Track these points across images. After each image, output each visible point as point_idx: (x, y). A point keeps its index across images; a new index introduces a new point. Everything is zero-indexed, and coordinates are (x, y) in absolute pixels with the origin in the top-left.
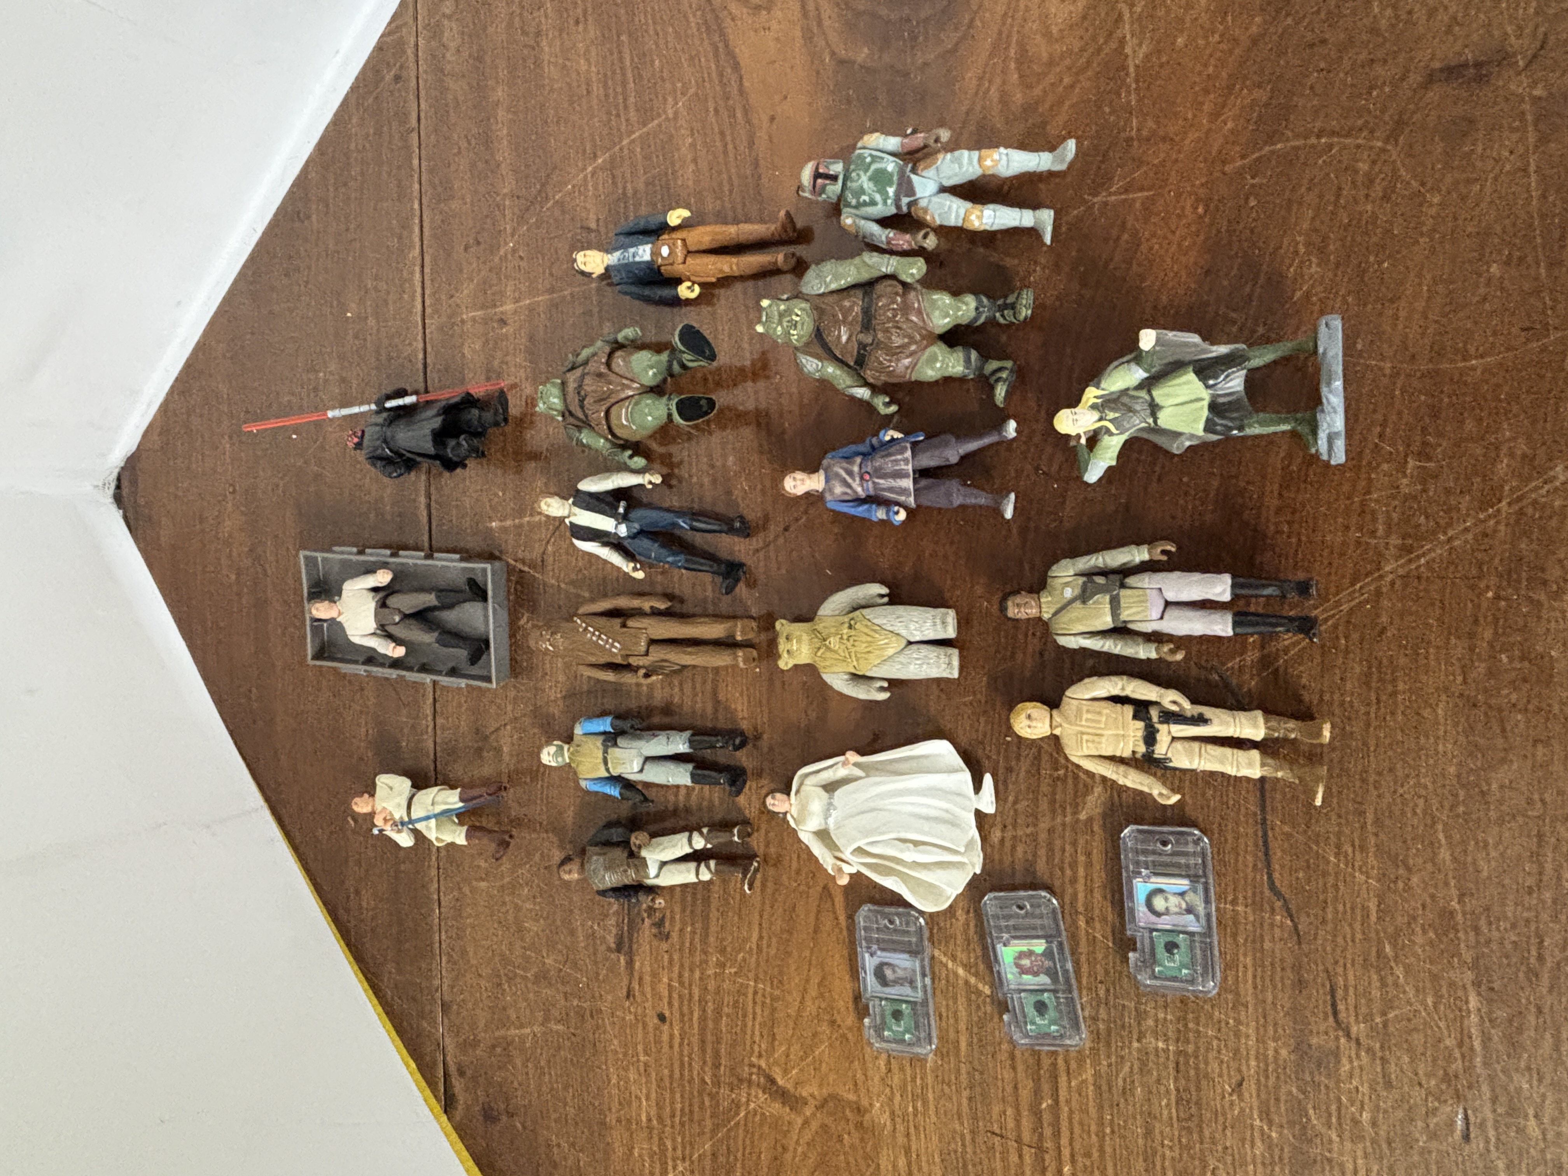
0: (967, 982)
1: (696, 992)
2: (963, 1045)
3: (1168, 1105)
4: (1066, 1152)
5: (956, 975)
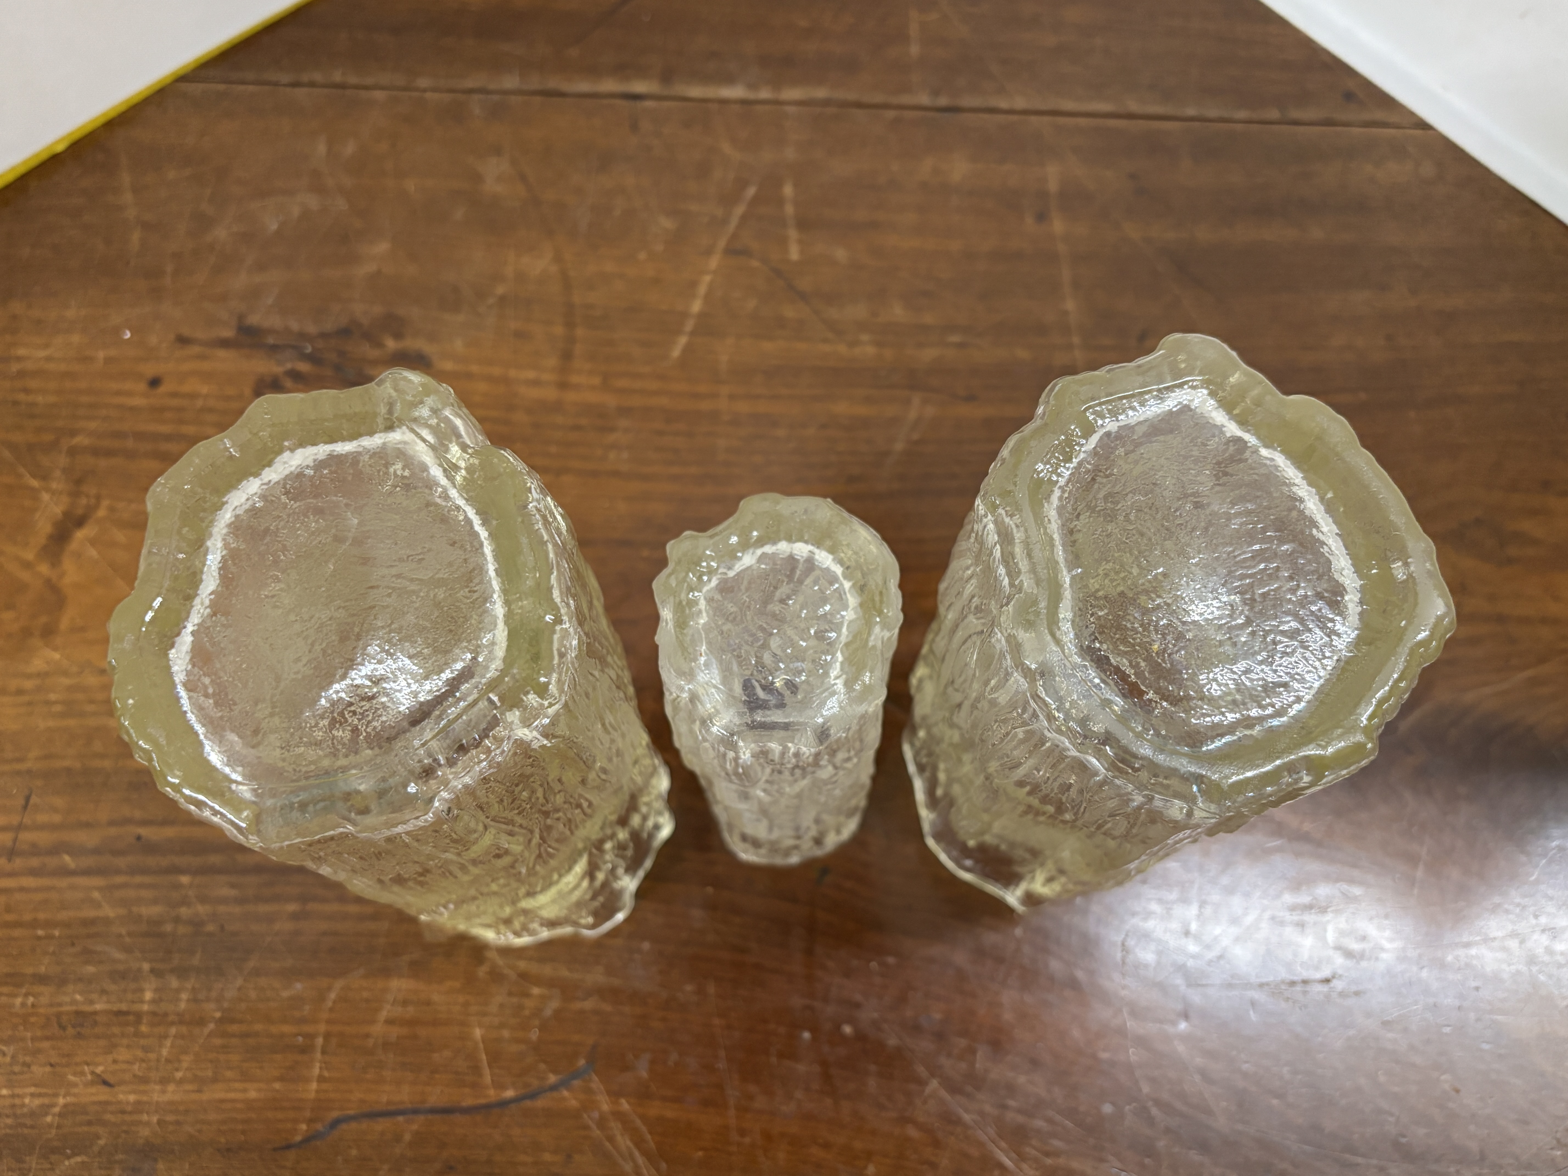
3: (75, 1002)
4: (10, 883)
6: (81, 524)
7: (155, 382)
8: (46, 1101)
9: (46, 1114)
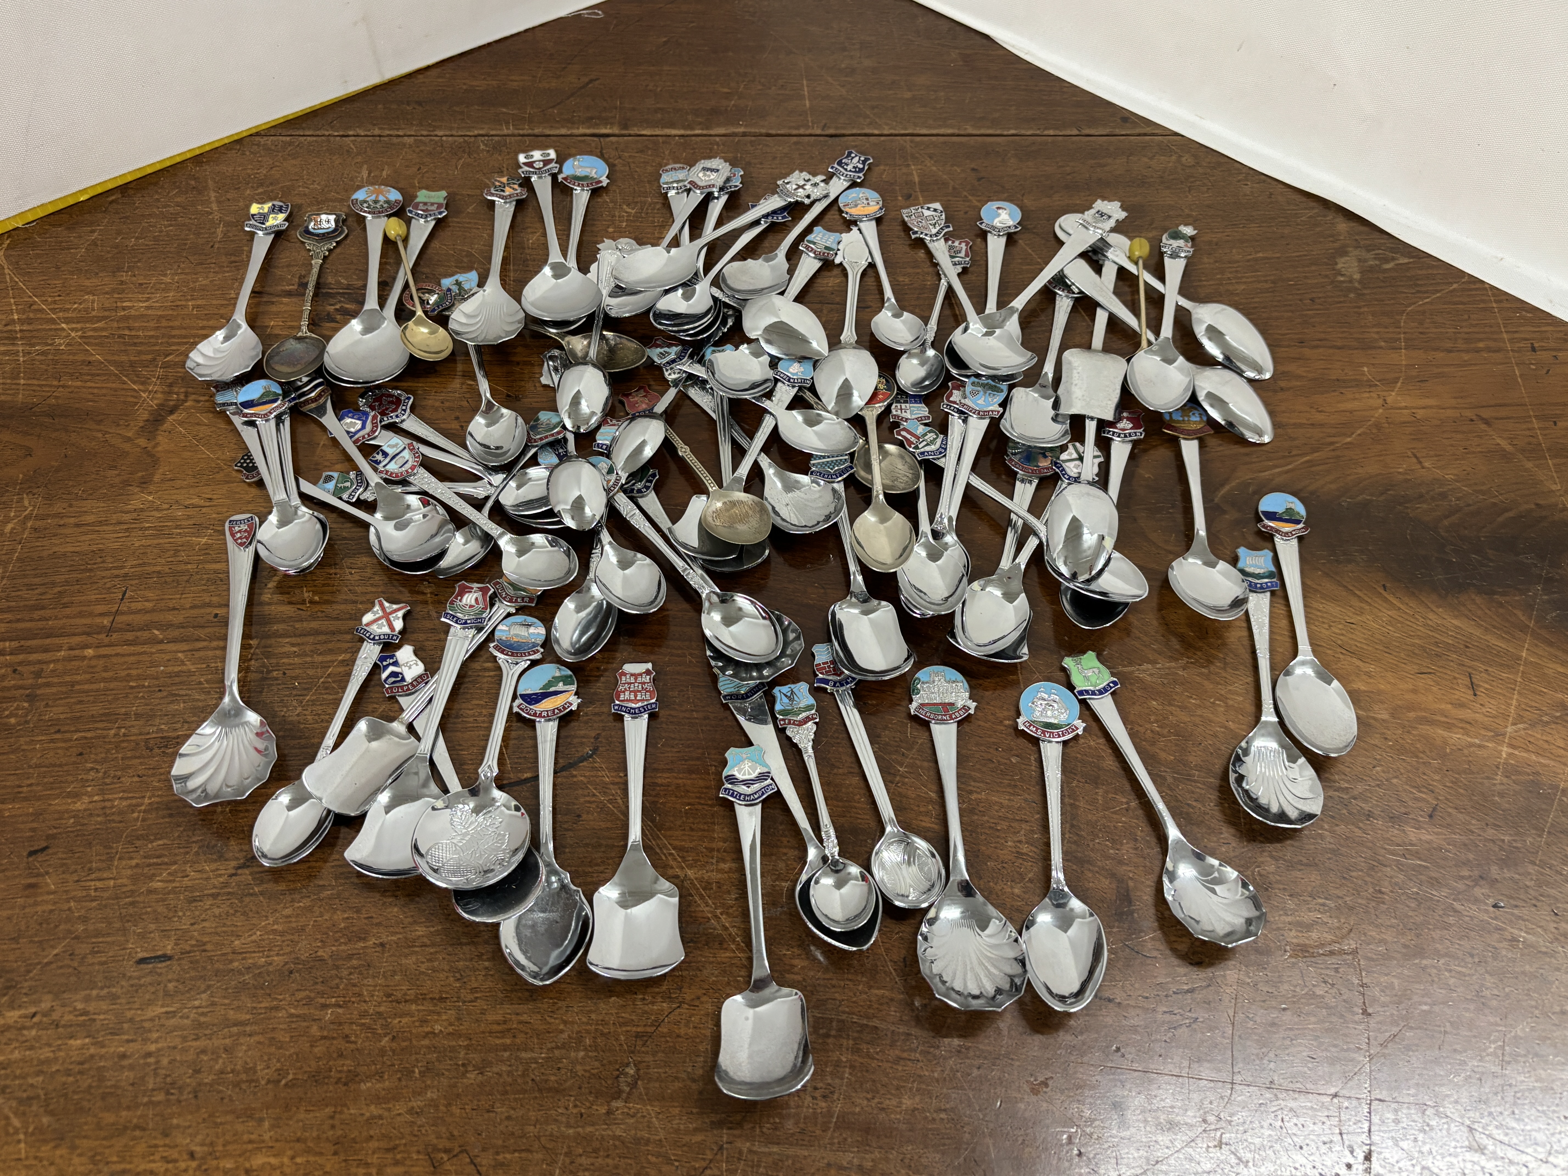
4: (108, 651)
6: (172, 412)
9: (133, 812)
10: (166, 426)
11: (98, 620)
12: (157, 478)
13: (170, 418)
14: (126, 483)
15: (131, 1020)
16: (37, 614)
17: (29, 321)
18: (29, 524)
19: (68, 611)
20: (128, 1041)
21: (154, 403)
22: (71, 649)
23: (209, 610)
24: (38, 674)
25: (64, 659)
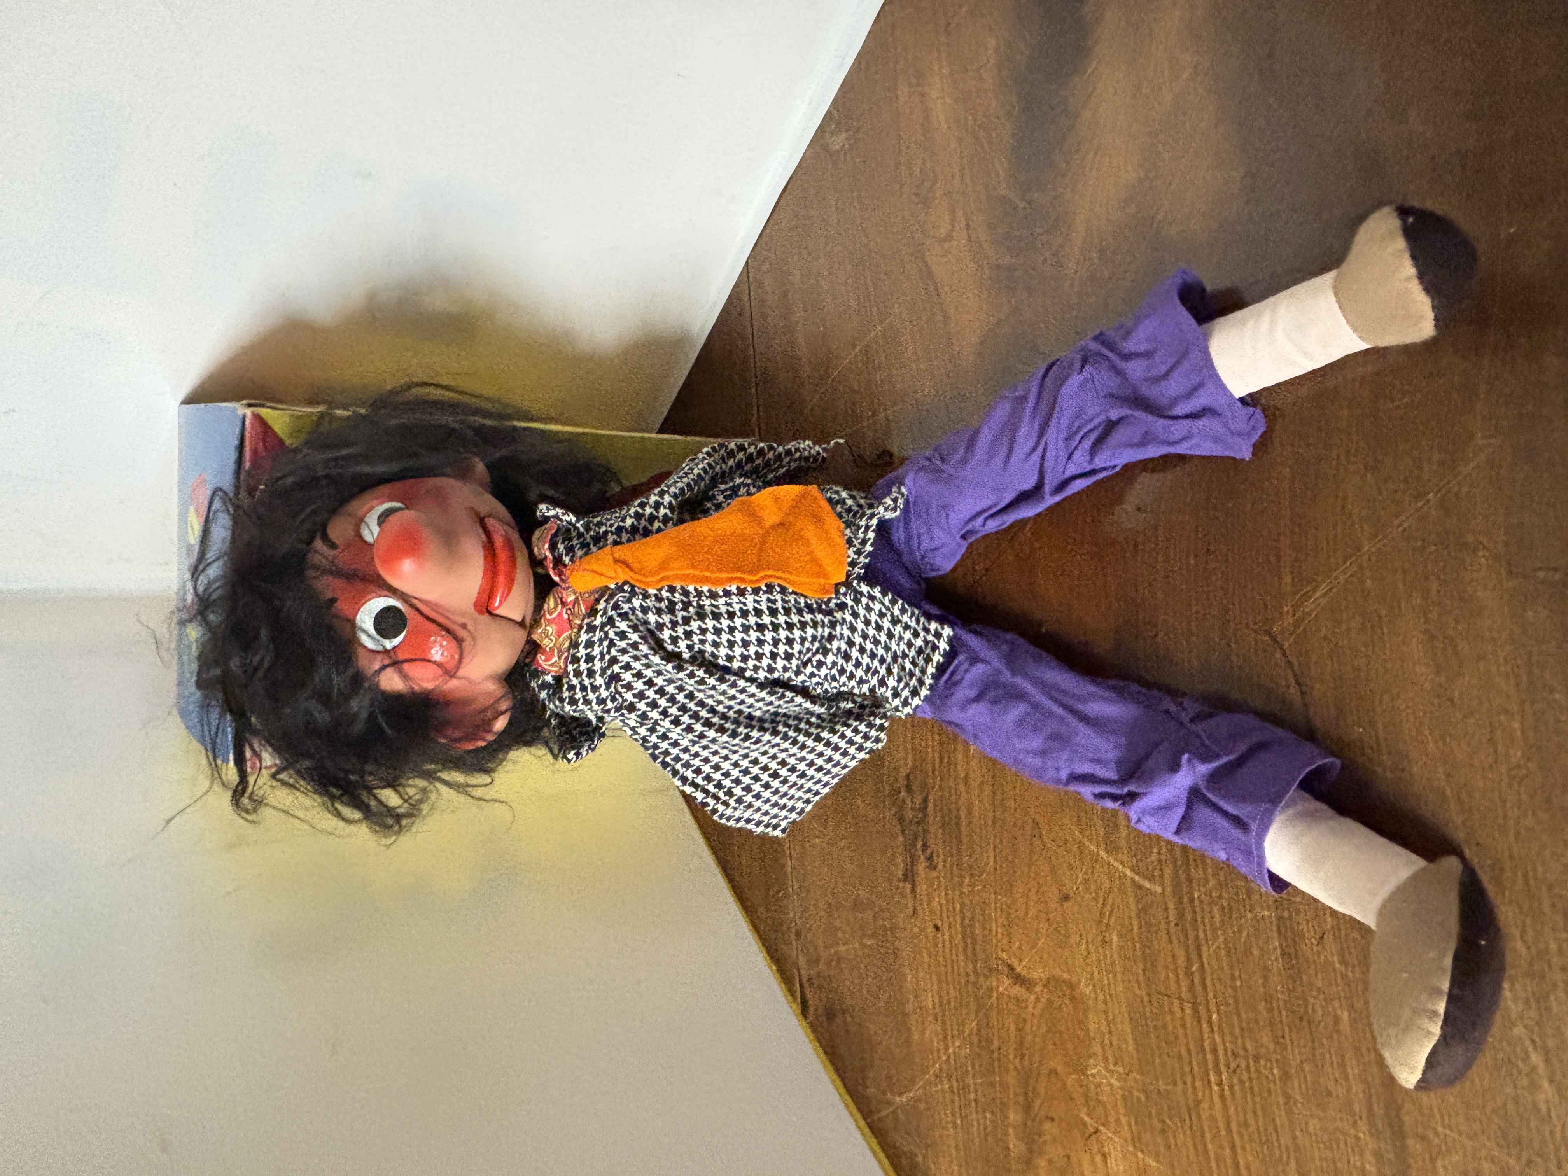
0: (1133, 881)
1: (958, 906)
2: (1136, 928)
3: (1276, 959)
4: (1212, 1003)
5: (1126, 876)
6: (1012, 969)
7: (937, 928)
8: (1339, 976)
9: (1347, 975)
10: (1024, 973)
11: (1188, 1011)
12: (1066, 976)
13: (1019, 969)
14: (1073, 998)
15: (1531, 964)
16: (1186, 1058)
17: (949, 1077)
18: (1112, 1067)
19: (1181, 1035)
20: (1550, 966)
21: (1007, 982)
22: (1212, 1031)
23: (1172, 931)
24: (1235, 1055)
25: (1223, 1036)
